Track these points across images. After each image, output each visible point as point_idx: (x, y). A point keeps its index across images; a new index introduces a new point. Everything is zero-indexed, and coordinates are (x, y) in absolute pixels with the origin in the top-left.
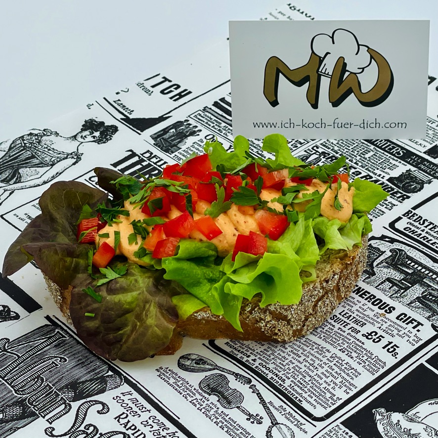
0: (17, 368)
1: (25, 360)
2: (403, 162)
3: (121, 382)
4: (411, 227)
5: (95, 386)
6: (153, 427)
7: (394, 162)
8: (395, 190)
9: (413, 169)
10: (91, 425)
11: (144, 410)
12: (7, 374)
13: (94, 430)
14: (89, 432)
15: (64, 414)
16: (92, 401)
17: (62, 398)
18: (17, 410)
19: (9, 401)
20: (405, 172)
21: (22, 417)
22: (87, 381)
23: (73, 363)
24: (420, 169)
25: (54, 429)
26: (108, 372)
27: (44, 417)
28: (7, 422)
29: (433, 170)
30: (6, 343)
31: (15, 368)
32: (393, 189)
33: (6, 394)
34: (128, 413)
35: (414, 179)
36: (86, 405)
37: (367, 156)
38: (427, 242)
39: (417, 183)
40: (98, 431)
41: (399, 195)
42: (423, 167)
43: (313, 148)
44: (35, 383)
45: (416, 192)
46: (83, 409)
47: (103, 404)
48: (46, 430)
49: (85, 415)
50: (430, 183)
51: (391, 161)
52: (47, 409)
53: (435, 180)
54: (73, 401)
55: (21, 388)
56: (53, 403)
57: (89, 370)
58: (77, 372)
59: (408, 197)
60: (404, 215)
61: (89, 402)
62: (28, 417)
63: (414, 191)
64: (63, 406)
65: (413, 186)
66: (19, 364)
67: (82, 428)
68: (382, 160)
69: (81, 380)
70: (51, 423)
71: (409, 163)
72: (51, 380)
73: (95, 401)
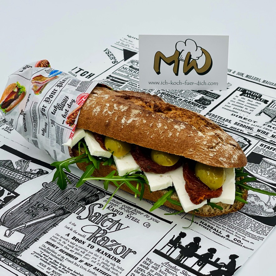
0: (55, 195)
1: (58, 191)
2: (199, 93)
3: (105, 194)
4: (211, 119)
5: (93, 198)
6: (125, 209)
7: (195, 94)
8: (199, 105)
9: (204, 96)
10: (97, 213)
11: (119, 203)
12: (51, 198)
13: (99, 215)
14: (97, 215)
15: (83, 210)
16: (94, 204)
17: (80, 205)
18: (61, 212)
19: (56, 208)
20: (201, 97)
21: (64, 214)
22: (89, 197)
23: (80, 191)
24: (207, 95)
25: (81, 217)
26: (97, 192)
27: (74, 213)
28: (58, 217)
29: (213, 96)
30: (46, 185)
31: (54, 195)
32: (198, 105)
33: (54, 206)
34: (112, 205)
35: (206, 100)
36: (92, 206)
37: (182, 92)
38: (220, 124)
39: (208, 101)
40: (101, 214)
41: (202, 107)
42: (208, 95)
43: (157, 91)
44: (66, 200)
45: (209, 105)
46: (91, 208)
47: (100, 204)
48: (77, 217)
49: (93, 209)
50: (213, 101)
51: (194, 93)
52: (75, 209)
53: (215, 100)
54: (86, 205)
55: (60, 203)
56: (77, 207)
57: (89, 192)
58: (83, 194)
59: (206, 107)
60: (206, 114)
61: (93, 204)
62: (67, 213)
63: (208, 104)
64: (82, 208)
65: (206, 103)
66: (56, 194)
67: (93, 214)
68: (189, 94)
69: (87, 197)
70: (78, 215)
71: (201, 93)
72: (72, 198)
73: (96, 204)
